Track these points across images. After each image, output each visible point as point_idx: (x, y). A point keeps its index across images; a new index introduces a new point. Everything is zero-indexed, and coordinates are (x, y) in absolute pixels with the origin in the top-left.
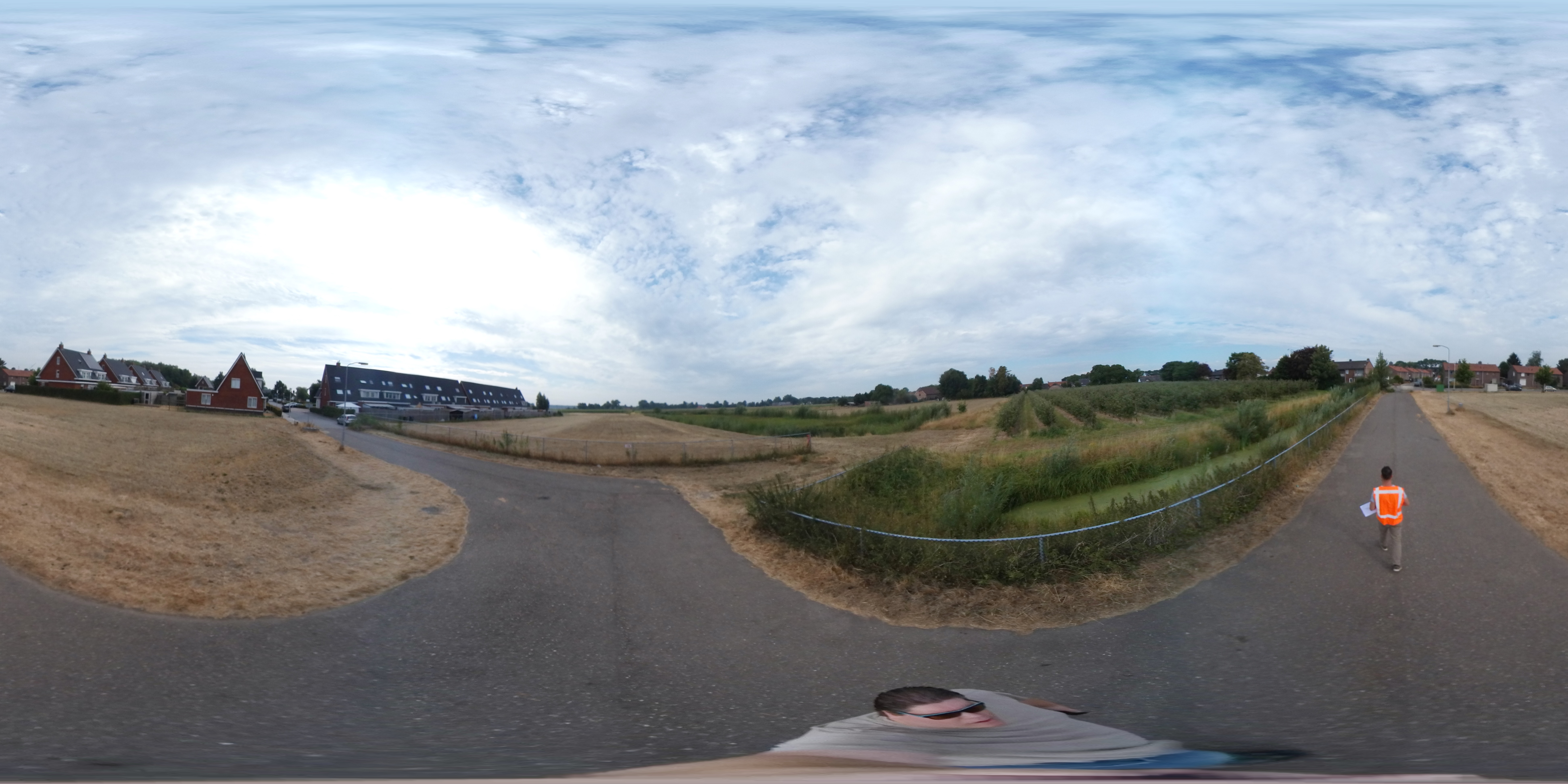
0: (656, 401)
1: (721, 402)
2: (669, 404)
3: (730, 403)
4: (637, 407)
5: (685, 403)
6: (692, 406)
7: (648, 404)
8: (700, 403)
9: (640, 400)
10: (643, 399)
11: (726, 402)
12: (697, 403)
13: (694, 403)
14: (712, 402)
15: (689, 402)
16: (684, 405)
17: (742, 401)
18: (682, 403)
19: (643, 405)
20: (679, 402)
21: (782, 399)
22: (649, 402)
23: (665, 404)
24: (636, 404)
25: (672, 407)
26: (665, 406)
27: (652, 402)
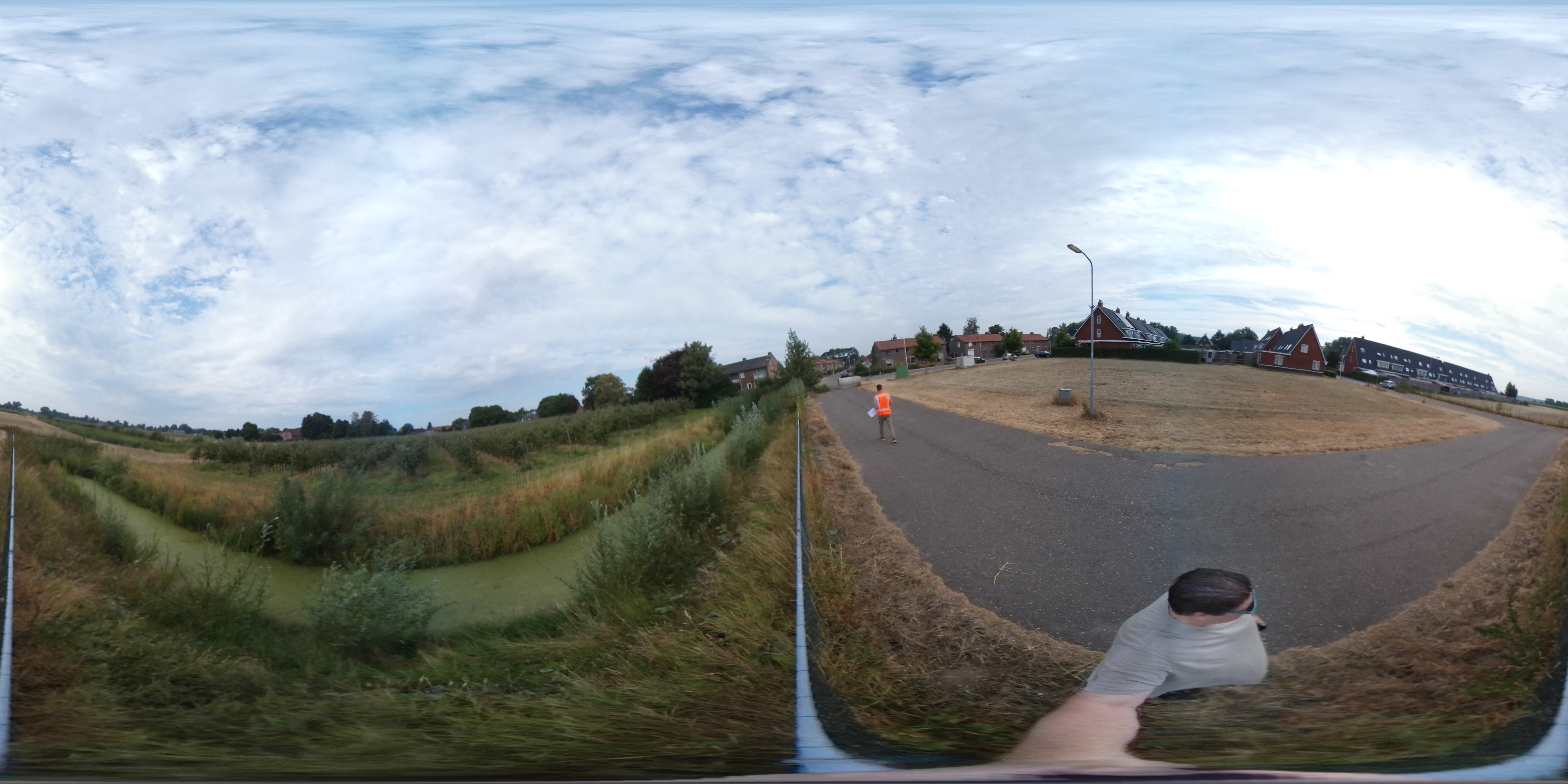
0: (58, 410)
1: (122, 421)
2: (71, 415)
3: (130, 424)
4: (38, 413)
5: (86, 416)
6: (93, 420)
7: (49, 411)
8: (100, 420)
9: (43, 406)
10: (46, 406)
11: (126, 423)
12: (98, 419)
13: (96, 419)
14: (113, 420)
15: (90, 416)
16: (86, 419)
17: (141, 424)
18: (83, 416)
19: (45, 412)
20: (81, 415)
21: (178, 427)
22: (51, 409)
23: (67, 414)
24: (37, 410)
25: (74, 418)
26: (66, 416)
27: (55, 411)
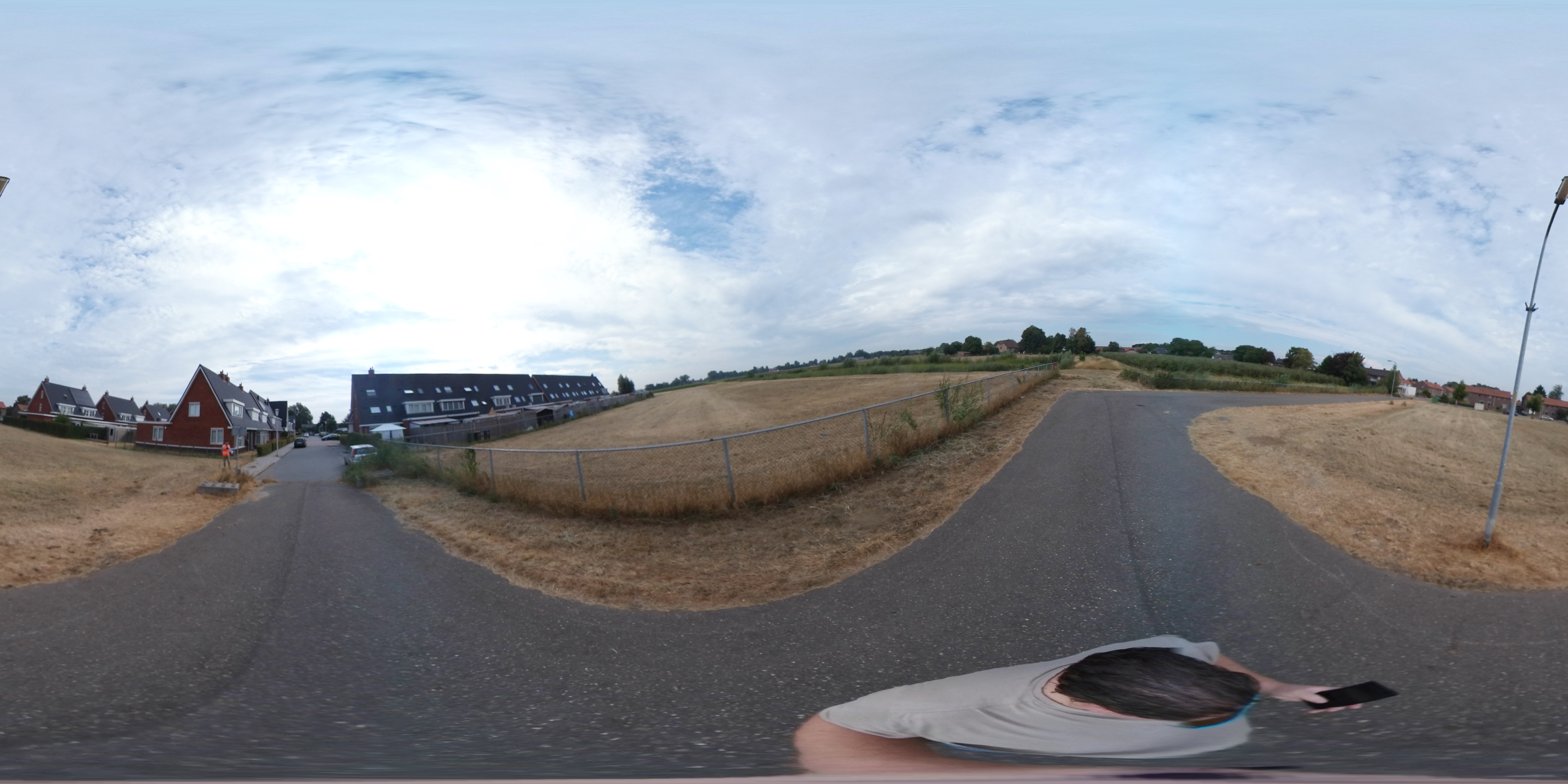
2: (738, 371)
4: (706, 380)
5: (754, 367)
6: (763, 370)
8: (770, 366)
9: (709, 371)
10: (713, 370)
13: (765, 367)
14: (783, 364)
15: (759, 366)
16: (756, 370)
19: (714, 377)
20: (749, 367)
22: (718, 372)
24: (705, 376)
25: (743, 374)
27: (721, 372)
